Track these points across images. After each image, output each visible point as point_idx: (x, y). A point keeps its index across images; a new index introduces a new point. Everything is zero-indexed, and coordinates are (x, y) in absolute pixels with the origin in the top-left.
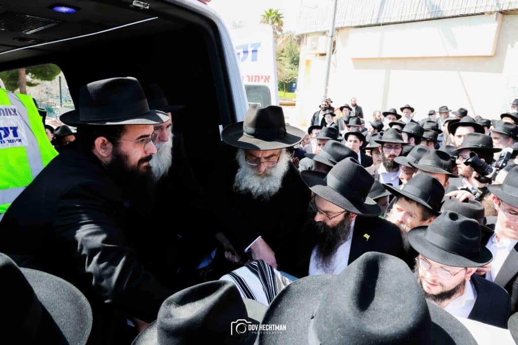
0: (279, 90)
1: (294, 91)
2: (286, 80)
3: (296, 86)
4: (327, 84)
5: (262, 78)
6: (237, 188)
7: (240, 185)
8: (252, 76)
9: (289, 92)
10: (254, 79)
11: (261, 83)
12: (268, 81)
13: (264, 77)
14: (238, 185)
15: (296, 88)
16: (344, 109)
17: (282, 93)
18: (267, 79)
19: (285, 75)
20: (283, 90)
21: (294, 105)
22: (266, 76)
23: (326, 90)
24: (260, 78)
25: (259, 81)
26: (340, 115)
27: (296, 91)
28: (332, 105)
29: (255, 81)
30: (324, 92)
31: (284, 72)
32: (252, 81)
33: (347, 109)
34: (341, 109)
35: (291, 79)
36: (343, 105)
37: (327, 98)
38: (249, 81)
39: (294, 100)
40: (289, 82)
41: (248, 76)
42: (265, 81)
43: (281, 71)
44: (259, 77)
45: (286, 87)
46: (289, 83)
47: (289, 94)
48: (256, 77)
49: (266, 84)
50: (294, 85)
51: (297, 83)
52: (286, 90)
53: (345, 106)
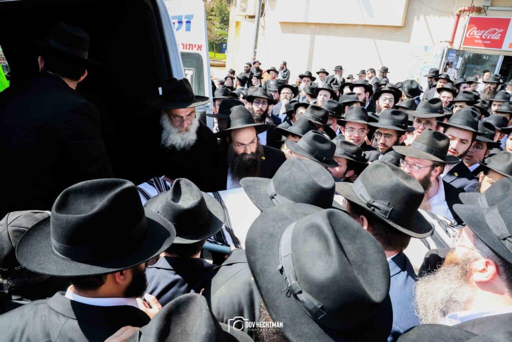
0: (209, 51)
1: (224, 53)
2: (216, 40)
3: (226, 46)
4: (256, 47)
5: (195, 47)
6: (163, 145)
7: (166, 143)
8: (186, 44)
9: (219, 53)
10: (188, 47)
11: (195, 51)
12: (201, 50)
13: (197, 46)
14: (164, 143)
15: (226, 49)
16: (271, 72)
17: (212, 54)
18: (200, 47)
19: (215, 35)
20: (213, 51)
21: (225, 66)
22: (198, 45)
23: (255, 52)
24: (194, 46)
25: (192, 49)
26: (268, 77)
27: (226, 52)
28: (261, 67)
29: (189, 49)
30: (253, 54)
31: (213, 32)
32: (186, 49)
33: (273, 72)
34: (268, 71)
35: (221, 40)
36: (270, 69)
37: (256, 60)
38: (184, 48)
39: (224, 61)
40: (219, 42)
41: (183, 44)
42: (198, 50)
43: (211, 31)
44: (192, 45)
45: (216, 47)
46: (219, 44)
47: (219, 56)
48: (190, 45)
49: (199, 52)
50: (225, 45)
51: (228, 43)
52: (216, 51)
53: (272, 69)
